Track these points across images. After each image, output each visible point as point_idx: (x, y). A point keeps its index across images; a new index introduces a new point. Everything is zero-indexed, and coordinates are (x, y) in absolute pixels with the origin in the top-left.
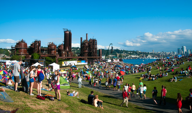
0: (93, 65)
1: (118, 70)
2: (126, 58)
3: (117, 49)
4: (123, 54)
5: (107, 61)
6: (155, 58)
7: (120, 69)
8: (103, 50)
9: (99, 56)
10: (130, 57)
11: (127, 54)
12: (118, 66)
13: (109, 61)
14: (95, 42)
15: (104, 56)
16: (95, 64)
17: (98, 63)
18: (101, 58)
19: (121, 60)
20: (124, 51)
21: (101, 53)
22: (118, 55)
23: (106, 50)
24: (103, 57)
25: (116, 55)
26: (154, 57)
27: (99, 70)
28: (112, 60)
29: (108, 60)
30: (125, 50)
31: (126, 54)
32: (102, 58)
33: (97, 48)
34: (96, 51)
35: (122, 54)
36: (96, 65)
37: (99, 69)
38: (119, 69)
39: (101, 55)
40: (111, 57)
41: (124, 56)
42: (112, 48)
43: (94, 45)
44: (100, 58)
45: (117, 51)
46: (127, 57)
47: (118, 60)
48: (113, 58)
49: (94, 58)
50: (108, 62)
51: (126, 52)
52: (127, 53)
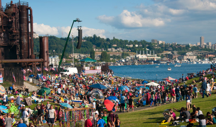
0: (23, 85)
1: (98, 97)
2: (120, 62)
3: (95, 36)
4: (112, 51)
5: (66, 71)
6: (206, 62)
7: (105, 94)
8: (51, 39)
9: (41, 56)
10: (133, 60)
11: (125, 50)
12: (98, 86)
13: (73, 71)
14: (25, 15)
15: (57, 58)
16: (28, 80)
17: (37, 78)
18: (46, 64)
19: (105, 69)
20: (115, 41)
21: (46, 49)
22: (98, 52)
23: (62, 39)
24: (54, 60)
25: (92, 54)
26: (203, 60)
27: (40, 101)
28: (80, 69)
29: (69, 69)
30: (117, 40)
31: (120, 49)
32: (49, 62)
33: (32, 32)
34: (30, 40)
35: (109, 49)
36: (31, 83)
37: (40, 98)
38: (101, 95)
39: (46, 54)
40: (76, 60)
41: (114, 57)
42: (80, 32)
43: (24, 25)
44: (43, 63)
45: (95, 41)
46: (123, 61)
47: (99, 68)
48: (83, 62)
49: (24, 63)
50: (68, 74)
51: (122, 44)
52: (123, 47)
